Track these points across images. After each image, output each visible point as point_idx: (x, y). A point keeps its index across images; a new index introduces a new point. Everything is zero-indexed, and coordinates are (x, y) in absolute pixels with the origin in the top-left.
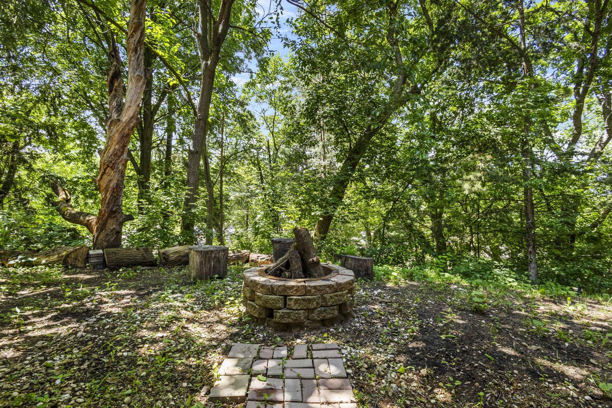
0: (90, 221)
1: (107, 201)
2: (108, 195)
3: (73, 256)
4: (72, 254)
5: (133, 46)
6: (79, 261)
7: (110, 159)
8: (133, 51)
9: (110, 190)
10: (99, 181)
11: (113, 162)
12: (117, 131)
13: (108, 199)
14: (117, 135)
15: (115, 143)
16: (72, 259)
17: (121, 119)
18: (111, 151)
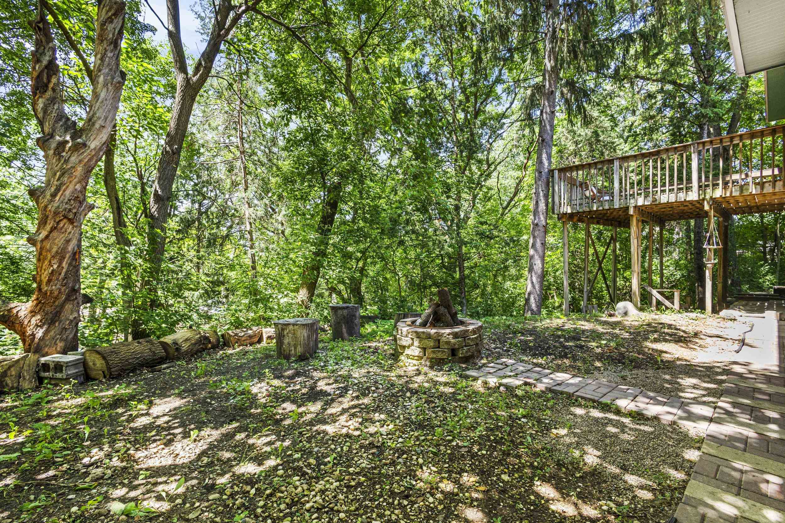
0: (15, 311)
1: (63, 274)
2: (64, 264)
3: (13, 373)
4: (12, 369)
5: (111, 36)
6: (24, 379)
7: (68, 206)
8: (111, 43)
9: (68, 256)
10: (42, 241)
11: (74, 211)
12: (80, 161)
13: (64, 270)
14: (79, 169)
15: (76, 180)
16: (13, 378)
17: (88, 143)
18: (68, 193)
